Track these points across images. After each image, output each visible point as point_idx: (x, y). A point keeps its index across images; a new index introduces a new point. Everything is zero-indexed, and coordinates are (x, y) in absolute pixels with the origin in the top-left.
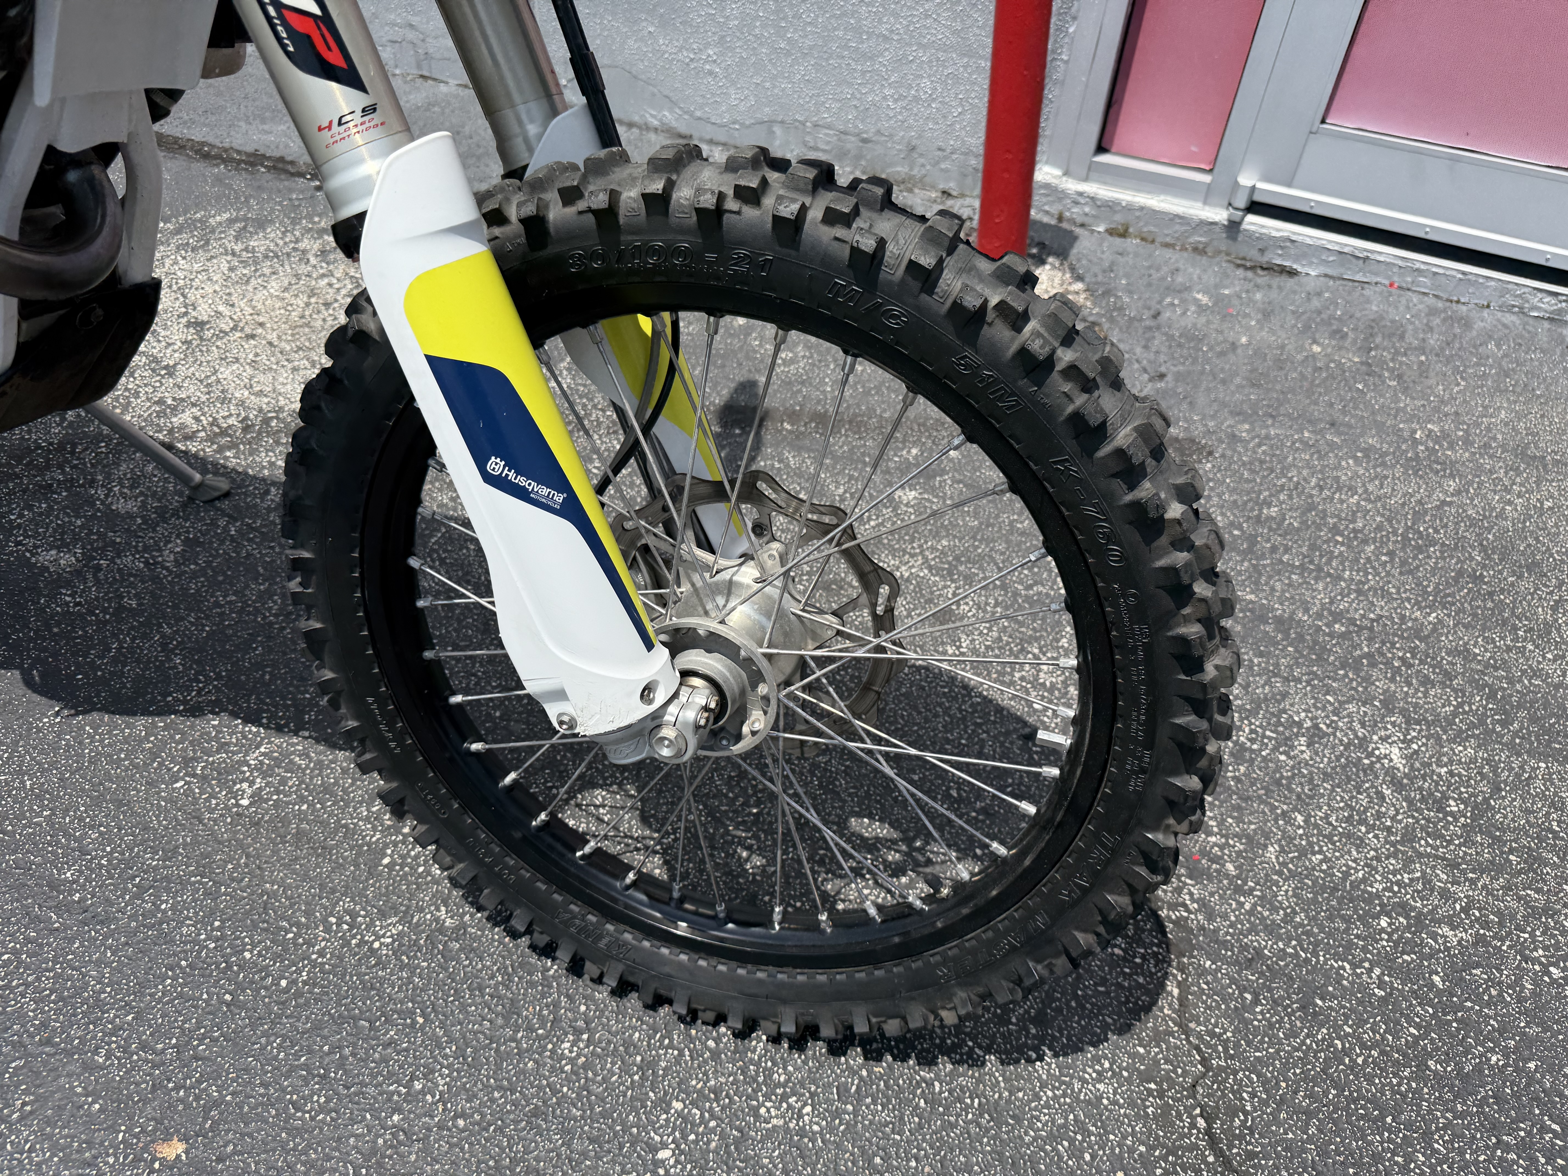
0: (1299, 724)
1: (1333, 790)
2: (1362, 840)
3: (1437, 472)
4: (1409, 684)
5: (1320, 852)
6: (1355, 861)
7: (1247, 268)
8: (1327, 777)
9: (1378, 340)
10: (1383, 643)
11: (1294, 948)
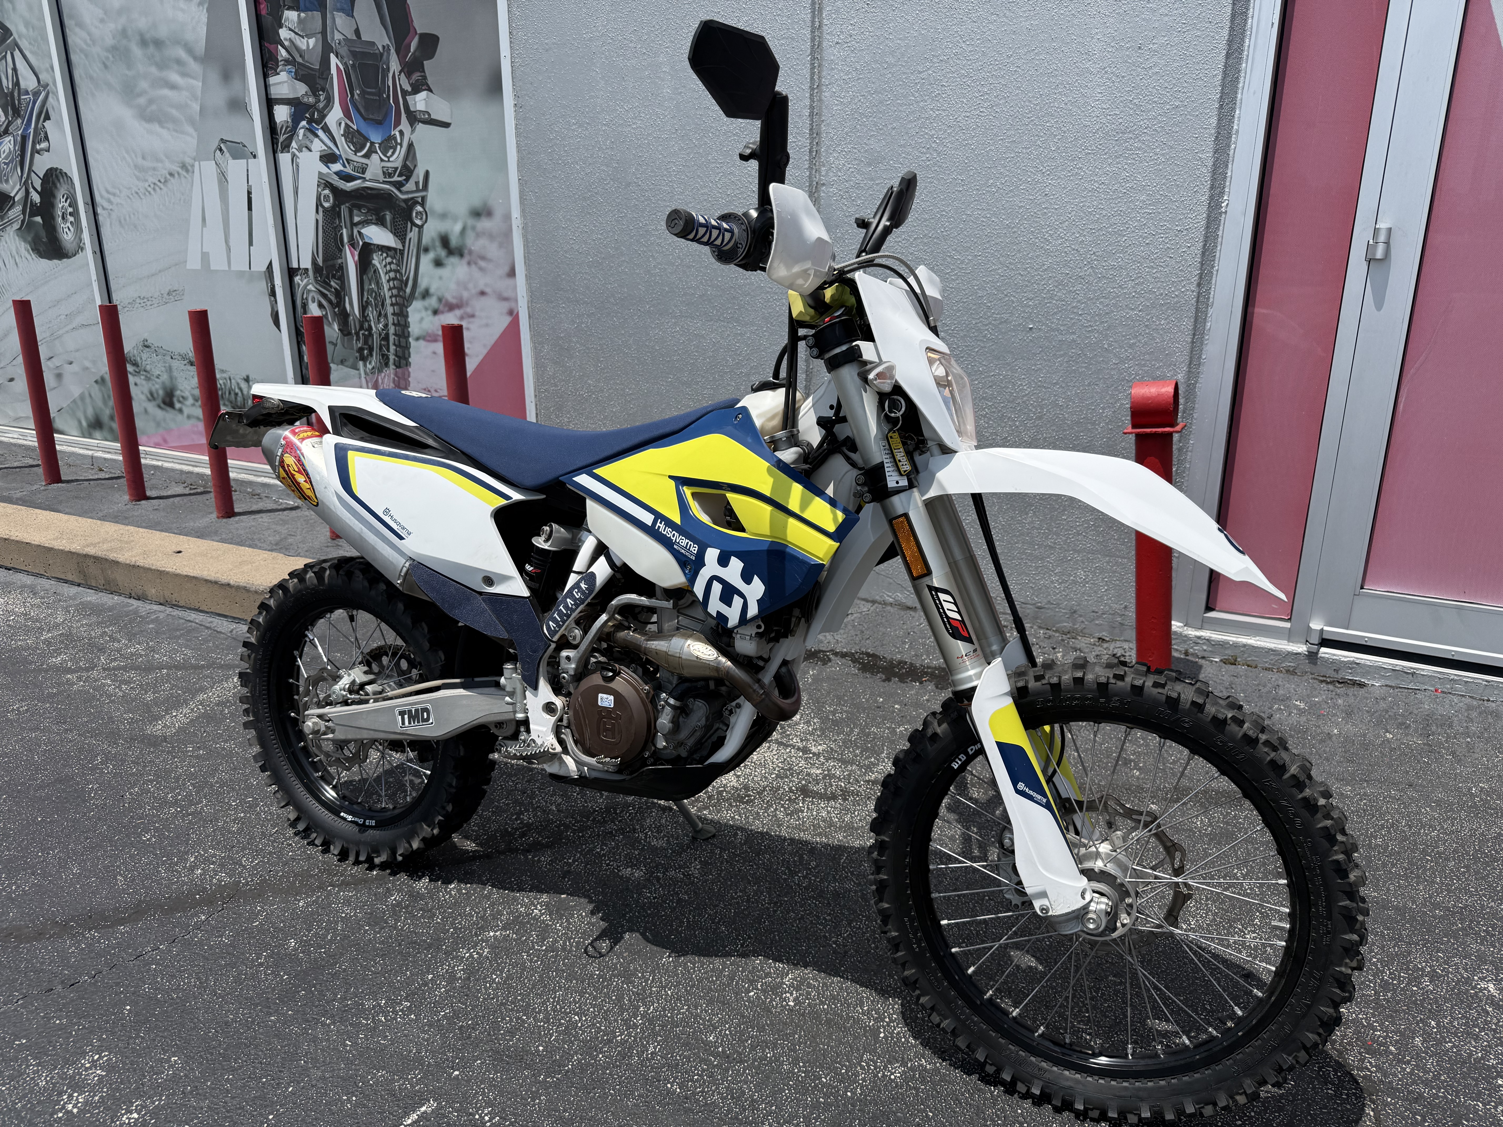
0: (1423, 969)
1: (1452, 1008)
2: (1478, 1036)
3: (1492, 815)
4: (1494, 947)
5: (1450, 1042)
6: (1474, 1047)
7: (1328, 683)
8: (1446, 1000)
9: (1434, 728)
10: (1471, 921)
11: (1443, 1093)
